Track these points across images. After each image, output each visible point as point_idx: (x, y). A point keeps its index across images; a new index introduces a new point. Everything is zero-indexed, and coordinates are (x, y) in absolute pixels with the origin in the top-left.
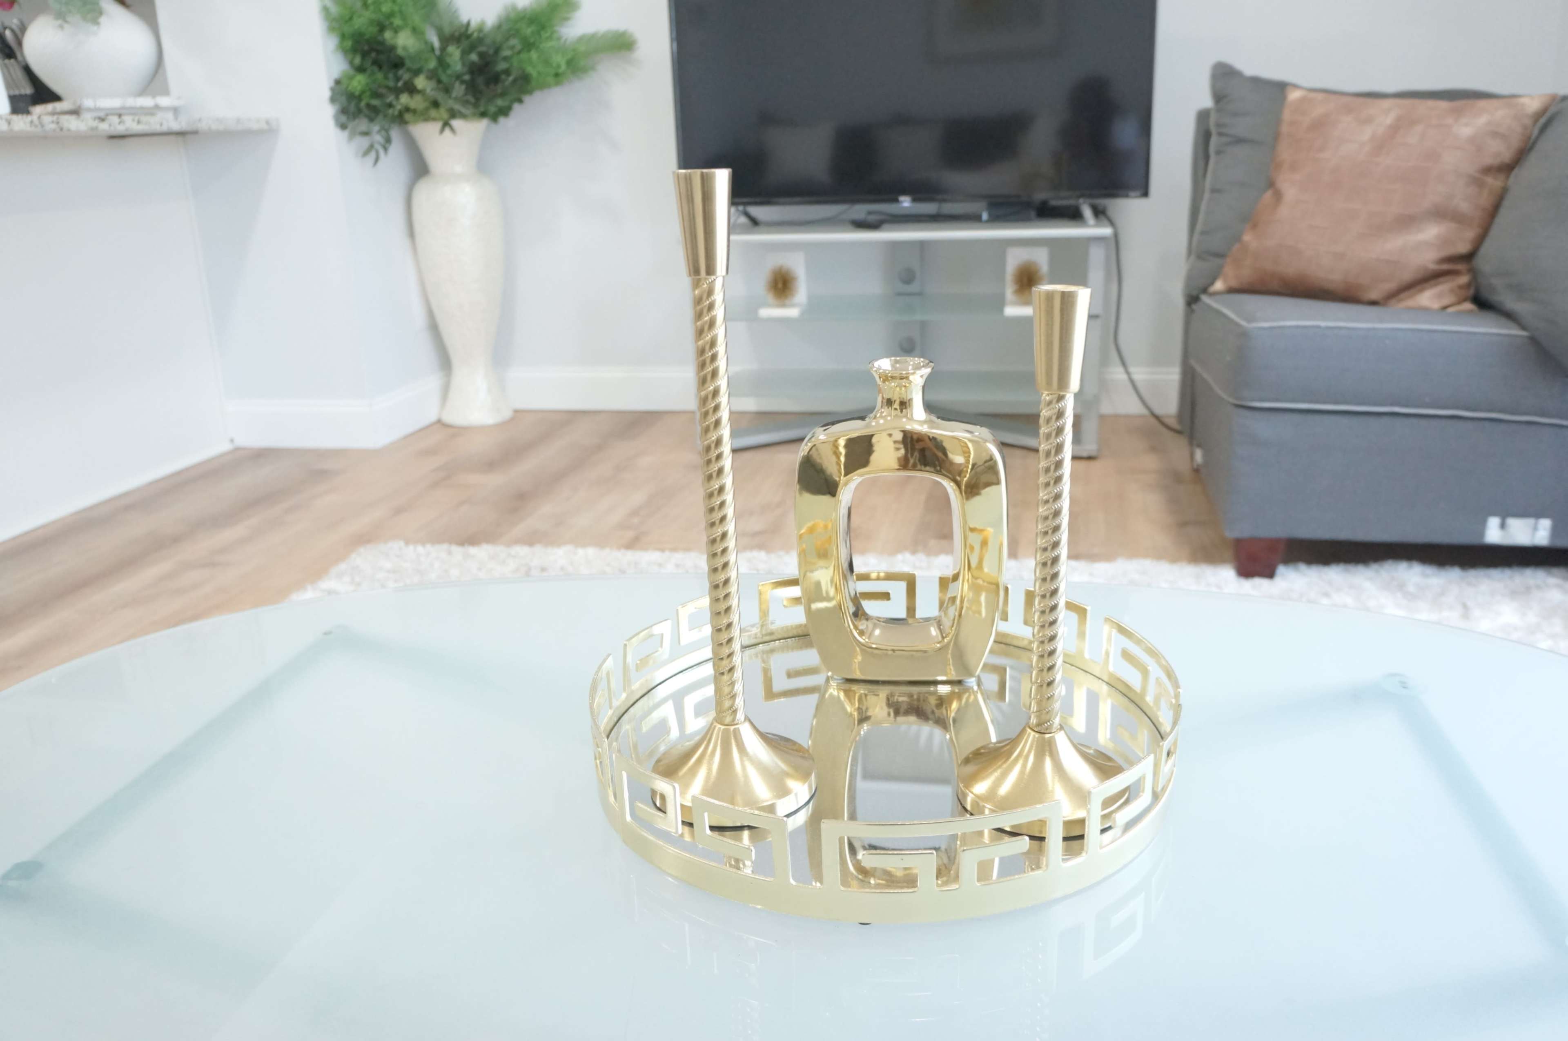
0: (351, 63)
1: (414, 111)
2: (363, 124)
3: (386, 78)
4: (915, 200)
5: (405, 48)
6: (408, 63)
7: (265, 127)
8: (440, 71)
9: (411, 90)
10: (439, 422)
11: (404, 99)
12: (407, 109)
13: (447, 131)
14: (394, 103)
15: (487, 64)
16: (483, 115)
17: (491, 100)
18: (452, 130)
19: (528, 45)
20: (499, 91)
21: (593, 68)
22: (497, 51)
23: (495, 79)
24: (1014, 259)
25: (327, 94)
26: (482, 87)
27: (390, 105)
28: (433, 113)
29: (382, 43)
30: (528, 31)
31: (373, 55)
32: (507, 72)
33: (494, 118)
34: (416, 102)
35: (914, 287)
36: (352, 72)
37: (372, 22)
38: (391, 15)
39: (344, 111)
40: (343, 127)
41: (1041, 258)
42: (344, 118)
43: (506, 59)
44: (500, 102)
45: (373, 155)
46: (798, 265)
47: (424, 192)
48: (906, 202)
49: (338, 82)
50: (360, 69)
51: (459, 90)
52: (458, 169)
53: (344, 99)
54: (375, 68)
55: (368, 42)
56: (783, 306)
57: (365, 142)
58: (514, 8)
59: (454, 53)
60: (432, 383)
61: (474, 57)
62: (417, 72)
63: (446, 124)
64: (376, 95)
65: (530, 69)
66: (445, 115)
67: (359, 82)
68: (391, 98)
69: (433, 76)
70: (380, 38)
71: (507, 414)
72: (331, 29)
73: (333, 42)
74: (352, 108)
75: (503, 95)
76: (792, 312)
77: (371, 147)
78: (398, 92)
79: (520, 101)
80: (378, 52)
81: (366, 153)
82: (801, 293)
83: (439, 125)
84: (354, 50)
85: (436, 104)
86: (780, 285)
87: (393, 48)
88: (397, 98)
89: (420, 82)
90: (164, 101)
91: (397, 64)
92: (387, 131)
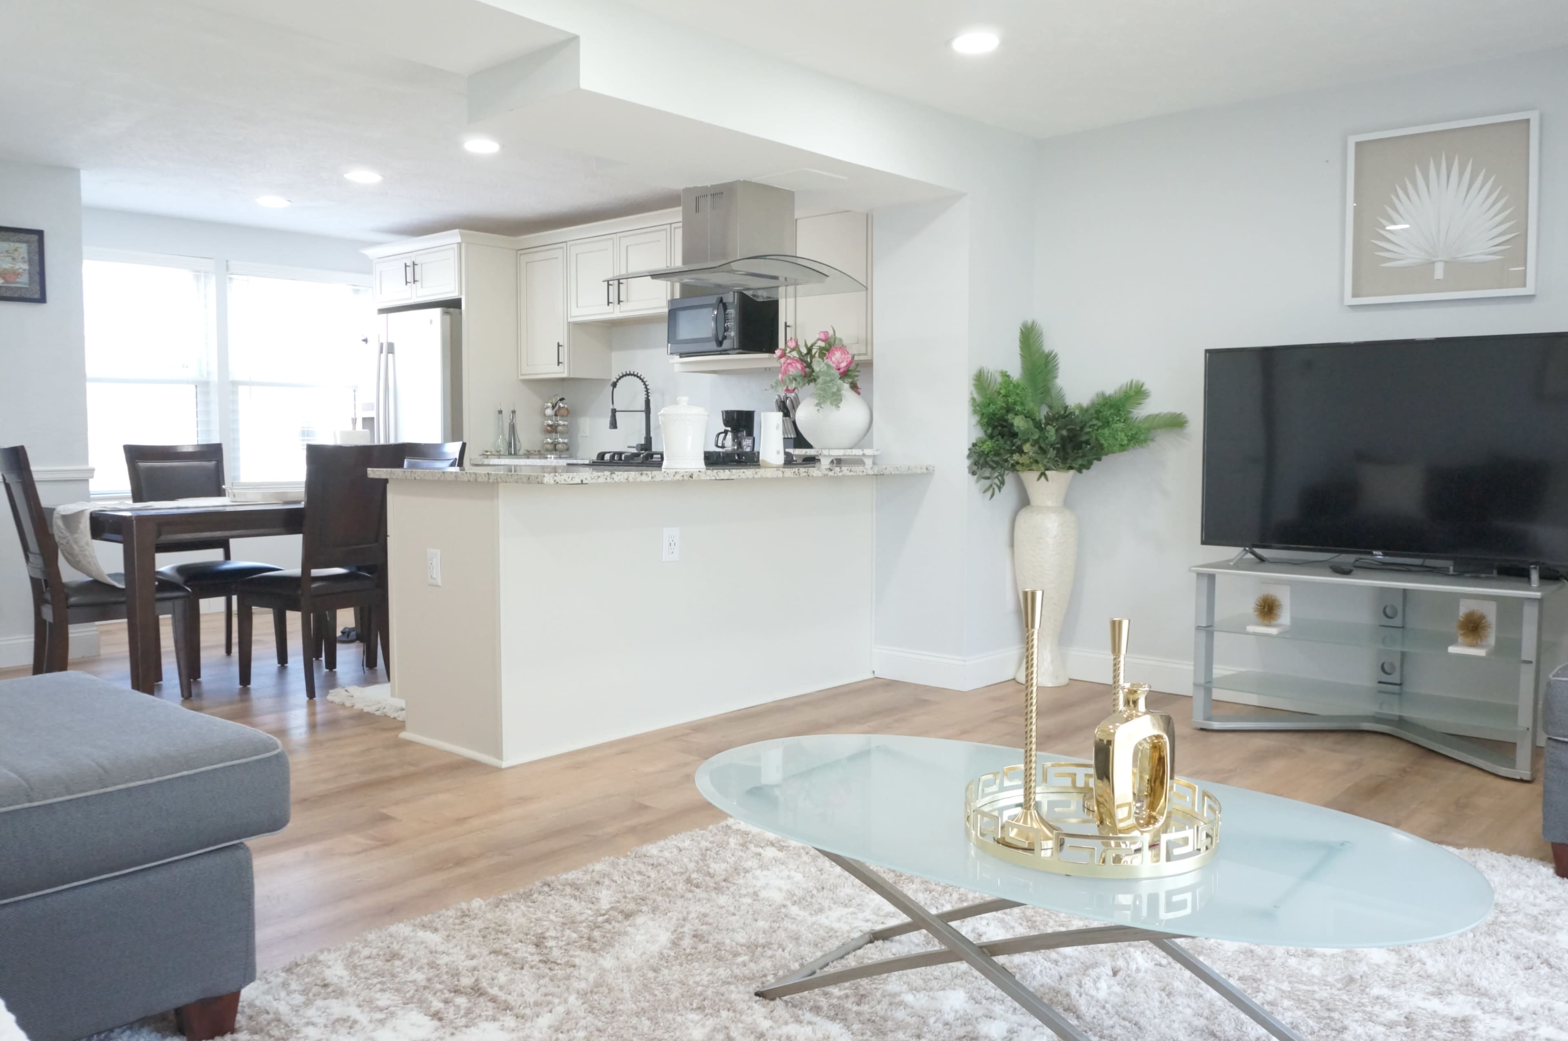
0: (985, 432)
1: (1023, 465)
2: (987, 472)
3: (1006, 443)
4: (1385, 555)
5: (1018, 427)
6: (1020, 435)
7: (924, 471)
8: (1041, 440)
9: (1021, 452)
10: (1014, 679)
11: (1016, 457)
12: (1018, 463)
13: (1043, 478)
14: (1009, 459)
15: (1075, 436)
16: (1071, 468)
17: (1075, 459)
18: (1047, 479)
19: (1107, 424)
20: (1080, 455)
21: (1152, 440)
22: (1082, 428)
23: (1078, 446)
24: (1465, 608)
25: (967, 452)
26: (1069, 451)
27: (1006, 461)
28: (1034, 467)
29: (1006, 421)
30: (1107, 413)
31: (1000, 428)
32: (1087, 442)
33: (1080, 471)
34: (1023, 459)
35: (1397, 622)
36: (985, 437)
37: (1002, 408)
38: (1015, 403)
39: (976, 463)
40: (974, 473)
41: (1490, 612)
42: (975, 468)
43: (1088, 433)
44: (1080, 462)
45: (990, 492)
46: (1284, 596)
47: (1024, 517)
48: (1379, 555)
49: (974, 445)
50: (991, 437)
51: (1052, 453)
52: (1049, 503)
53: (975, 457)
54: (1000, 437)
55: (999, 420)
56: (1268, 626)
57: (987, 483)
58: (1103, 394)
59: (1051, 432)
60: (1014, 651)
61: (1064, 433)
62: (1027, 441)
63: (1043, 474)
64: (997, 454)
65: (1103, 441)
66: (1043, 469)
67: (988, 445)
68: (1007, 456)
69: (1036, 442)
70: (1006, 417)
71: (1064, 681)
72: (975, 412)
73: (975, 419)
74: (982, 461)
75: (1083, 457)
76: (1273, 631)
77: (991, 486)
78: (1012, 452)
79: (1099, 459)
80: (1003, 426)
81: (985, 491)
82: (1285, 617)
83: (1038, 473)
84: (988, 424)
85: (1037, 462)
86: (1266, 610)
87: (1012, 425)
88: (1011, 457)
89: (1027, 448)
90: (868, 452)
91: (1015, 435)
92: (1002, 476)
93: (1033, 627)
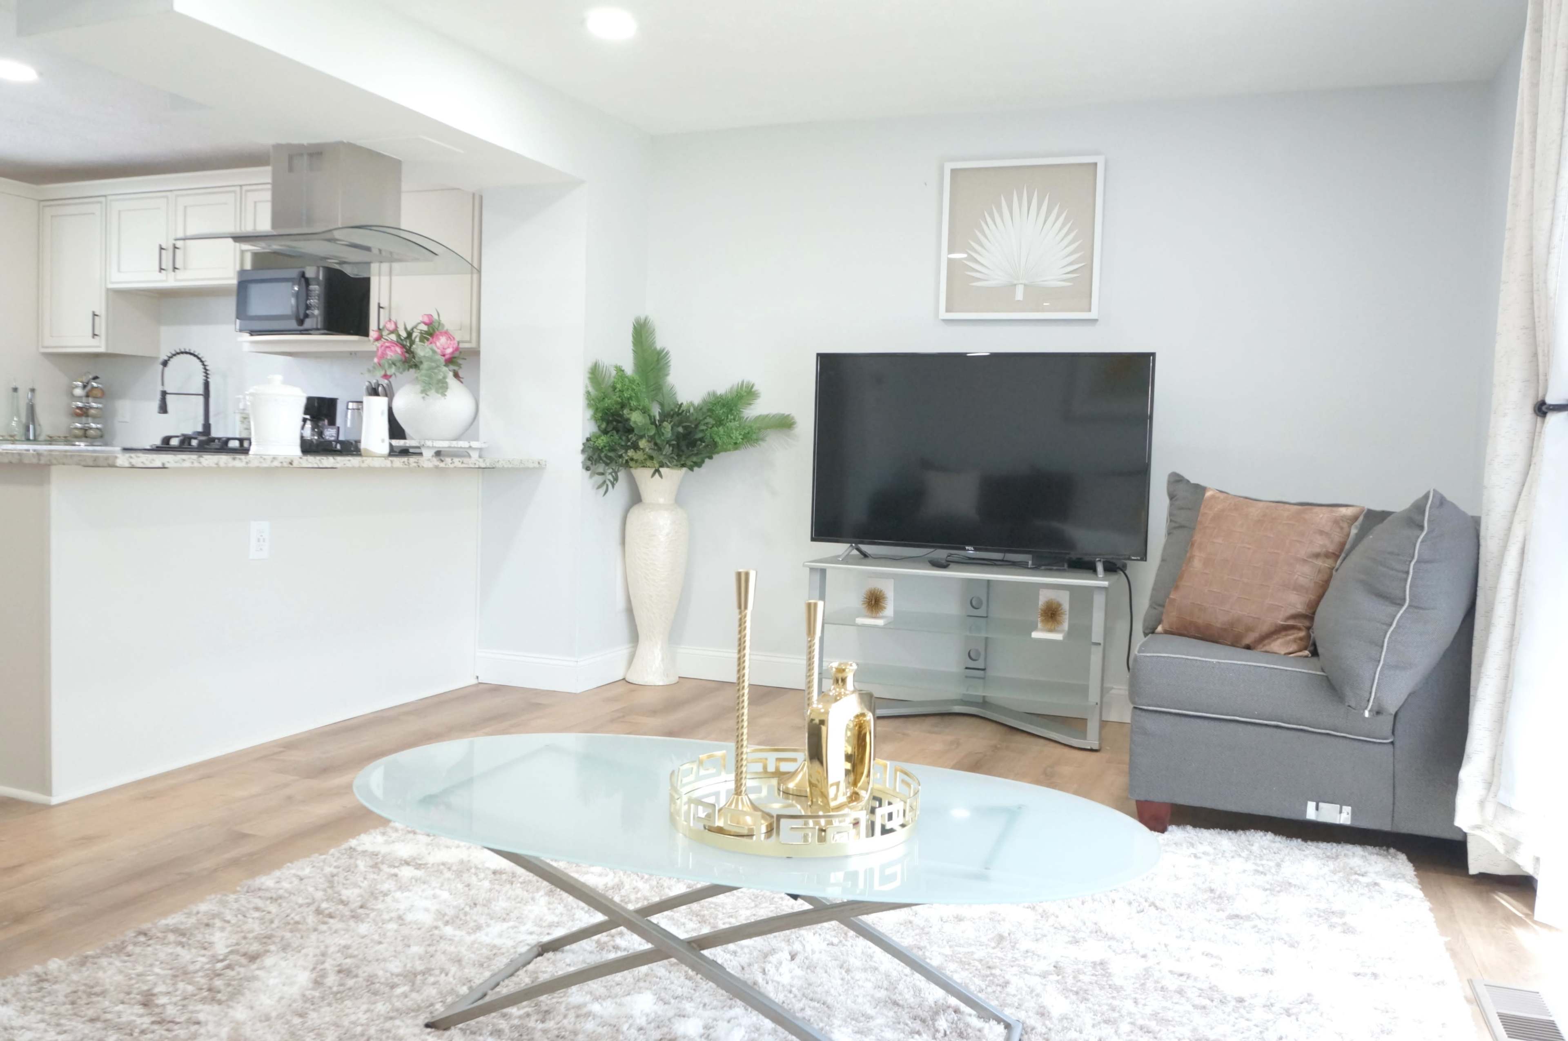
0: (599, 427)
1: (636, 461)
2: (601, 468)
3: (621, 438)
4: (976, 550)
5: (635, 422)
6: (636, 431)
7: (537, 465)
8: (657, 437)
9: (636, 447)
10: (624, 679)
11: (631, 453)
12: (632, 459)
13: (657, 475)
14: (624, 455)
15: (690, 433)
16: (683, 465)
17: (688, 457)
18: (661, 476)
19: (720, 422)
20: (695, 452)
21: (763, 440)
22: (697, 426)
23: (693, 444)
24: (1044, 596)
25: (581, 447)
26: (684, 448)
27: (621, 456)
28: (649, 463)
29: (621, 416)
30: (720, 412)
31: (615, 423)
32: (702, 440)
33: (691, 469)
34: (639, 456)
35: (981, 612)
36: (599, 433)
37: (617, 403)
38: (630, 398)
39: (590, 459)
40: (588, 469)
41: (1064, 599)
42: (589, 463)
43: (702, 431)
44: (695, 459)
45: (604, 487)
46: (889, 590)
47: (636, 514)
48: (970, 551)
49: (588, 440)
50: (605, 432)
51: (668, 450)
52: (661, 501)
53: (590, 451)
54: (615, 432)
55: (613, 415)
56: (875, 618)
57: (599, 479)
58: (714, 394)
59: (667, 427)
60: (623, 651)
61: (680, 429)
62: (641, 437)
63: (657, 471)
64: (612, 449)
65: (717, 439)
66: (657, 466)
67: (603, 441)
68: (621, 452)
69: (652, 439)
70: (621, 412)
71: (673, 679)
72: (589, 405)
73: (590, 413)
74: (595, 457)
75: (697, 454)
76: (880, 622)
77: (605, 482)
78: (627, 448)
79: (711, 458)
80: (618, 422)
81: (599, 487)
82: (889, 610)
83: (653, 470)
84: (602, 419)
85: (651, 458)
86: (873, 602)
87: (628, 420)
88: (626, 452)
89: (643, 443)
90: (474, 444)
91: (630, 430)
92: (616, 473)
93: (746, 608)
